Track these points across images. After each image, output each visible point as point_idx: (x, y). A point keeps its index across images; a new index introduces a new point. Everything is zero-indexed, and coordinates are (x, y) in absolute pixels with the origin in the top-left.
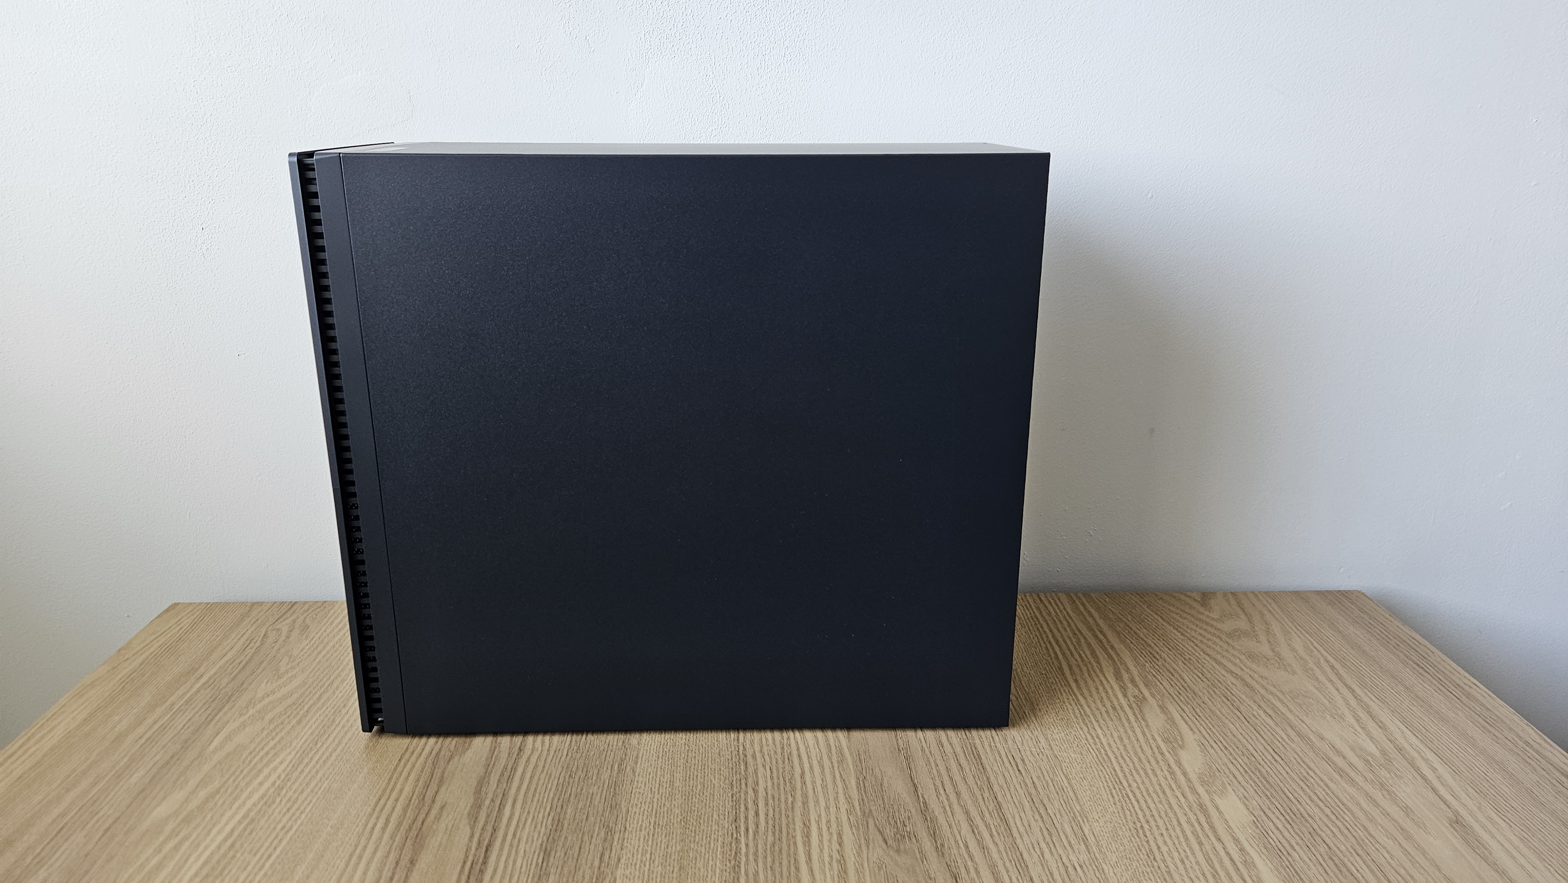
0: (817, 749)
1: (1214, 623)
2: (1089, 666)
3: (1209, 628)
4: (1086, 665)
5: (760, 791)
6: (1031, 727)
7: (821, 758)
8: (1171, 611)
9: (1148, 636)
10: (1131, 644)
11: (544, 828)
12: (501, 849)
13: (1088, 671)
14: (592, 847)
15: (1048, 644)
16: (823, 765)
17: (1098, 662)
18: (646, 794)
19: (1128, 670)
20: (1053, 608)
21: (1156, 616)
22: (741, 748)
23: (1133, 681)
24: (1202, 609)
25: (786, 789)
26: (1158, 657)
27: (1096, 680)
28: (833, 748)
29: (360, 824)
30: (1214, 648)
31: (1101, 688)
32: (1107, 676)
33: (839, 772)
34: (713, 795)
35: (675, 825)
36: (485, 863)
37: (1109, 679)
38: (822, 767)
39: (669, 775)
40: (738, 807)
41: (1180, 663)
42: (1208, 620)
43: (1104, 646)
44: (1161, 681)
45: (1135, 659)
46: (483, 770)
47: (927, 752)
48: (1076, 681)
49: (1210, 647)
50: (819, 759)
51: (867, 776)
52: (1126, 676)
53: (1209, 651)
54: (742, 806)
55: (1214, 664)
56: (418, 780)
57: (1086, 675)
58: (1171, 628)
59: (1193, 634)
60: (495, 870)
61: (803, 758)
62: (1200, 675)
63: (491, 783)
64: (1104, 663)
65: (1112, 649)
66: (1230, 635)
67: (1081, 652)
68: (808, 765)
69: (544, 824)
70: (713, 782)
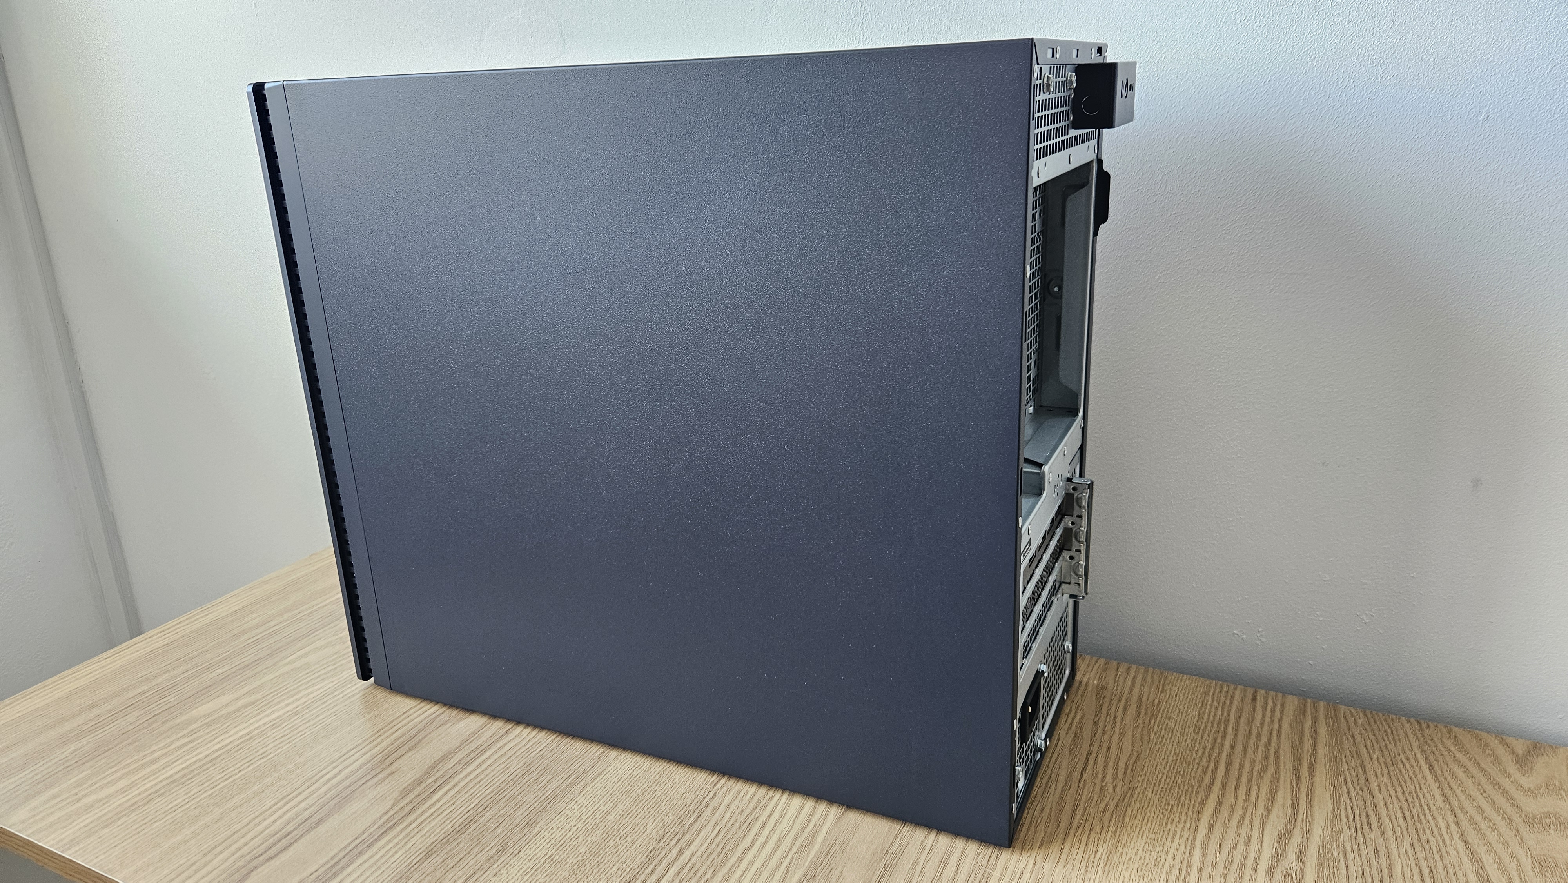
0: (791, 822)
1: (1518, 796)
2: (1250, 810)
3: (1501, 801)
4: (1245, 809)
5: (684, 855)
6: (1089, 875)
7: (785, 836)
8: (1455, 759)
9: (1383, 789)
10: (1345, 795)
11: (450, 826)
12: (401, 832)
13: (1243, 817)
14: (472, 862)
15: (1212, 764)
16: (780, 845)
17: (1268, 810)
18: (571, 819)
19: (1307, 832)
20: (1264, 716)
21: (1422, 762)
22: (711, 795)
23: (1302, 852)
24: (1512, 769)
25: (715, 861)
26: (1375, 824)
27: (1243, 834)
28: (811, 825)
29: (317, 769)
30: (1484, 835)
31: (1241, 848)
32: (1265, 833)
33: (792, 860)
34: (634, 843)
35: (568, 866)
36: (370, 846)
37: (1266, 838)
38: (777, 846)
39: (612, 803)
40: (646, 865)
41: (1406, 844)
42: (1512, 790)
43: (1298, 788)
44: (1350, 863)
45: (1334, 818)
46: (459, 744)
47: (919, 868)
48: (1211, 827)
49: (1478, 830)
50: (783, 835)
51: (818, 875)
52: (1296, 840)
53: (1472, 837)
54: (651, 867)
55: (1465, 860)
56: (399, 739)
57: (1234, 822)
58: (1434, 786)
59: (1467, 804)
60: (371, 857)
61: (766, 829)
62: (1426, 871)
63: (452, 760)
64: (1276, 811)
65: (1307, 796)
66: (1531, 821)
67: (1255, 788)
68: (765, 838)
69: (452, 823)
70: (648, 827)
